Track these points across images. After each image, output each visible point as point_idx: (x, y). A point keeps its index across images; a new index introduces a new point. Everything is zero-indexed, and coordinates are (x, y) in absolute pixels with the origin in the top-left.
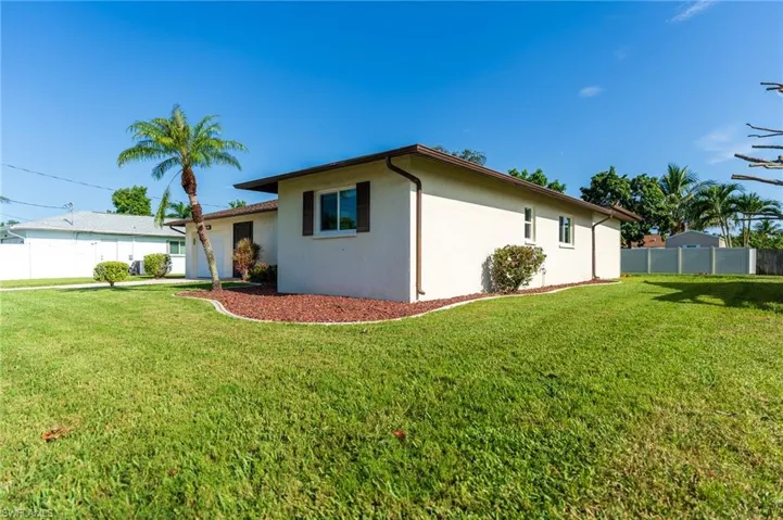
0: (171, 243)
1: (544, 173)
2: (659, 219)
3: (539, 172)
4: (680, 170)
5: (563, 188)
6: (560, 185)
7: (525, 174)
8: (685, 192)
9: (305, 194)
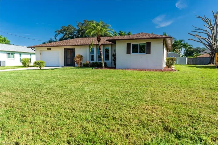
0: (8, 53)
9: (127, 43)
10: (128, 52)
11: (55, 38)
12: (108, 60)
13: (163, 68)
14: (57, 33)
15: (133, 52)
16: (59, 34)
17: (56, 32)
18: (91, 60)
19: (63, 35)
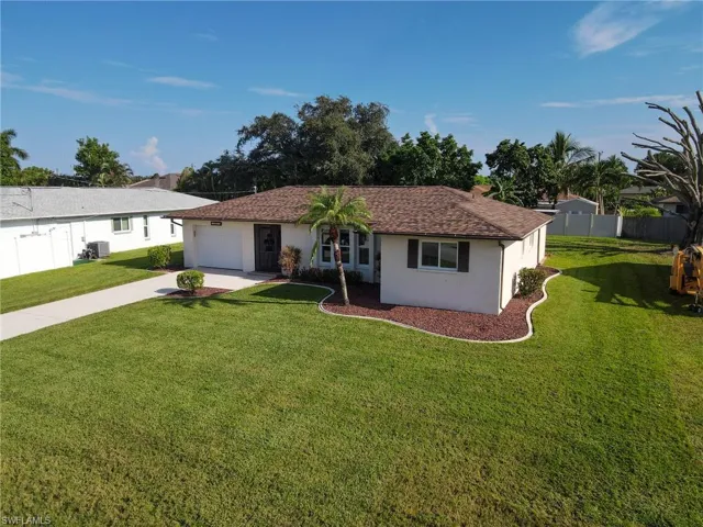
0: (115, 219)
1: (454, 139)
2: (549, 186)
3: (450, 137)
4: (566, 137)
5: (471, 153)
6: (468, 150)
7: (437, 137)
8: (569, 159)
9: (410, 240)
10: (412, 263)
11: (239, 151)
12: (367, 263)
13: (500, 311)
14: (243, 136)
15: (425, 263)
16: (247, 138)
17: (240, 132)
18: (324, 260)
19: (259, 140)
